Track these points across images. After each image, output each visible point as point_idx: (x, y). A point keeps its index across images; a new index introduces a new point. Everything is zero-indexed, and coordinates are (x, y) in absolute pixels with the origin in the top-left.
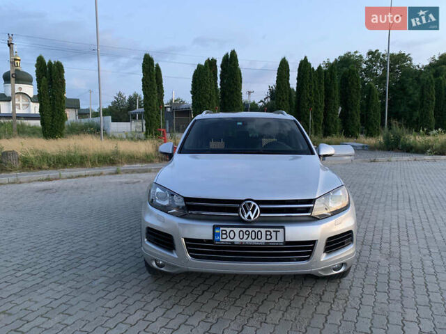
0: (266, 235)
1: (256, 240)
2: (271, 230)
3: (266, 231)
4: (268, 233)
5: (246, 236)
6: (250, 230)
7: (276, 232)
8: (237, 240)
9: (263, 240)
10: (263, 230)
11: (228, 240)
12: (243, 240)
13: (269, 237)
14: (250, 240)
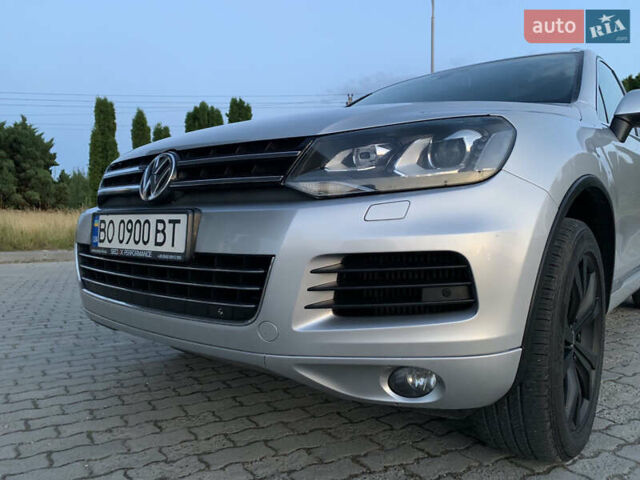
0: (158, 231)
1: (141, 246)
2: (166, 217)
3: (159, 221)
4: (161, 226)
5: (127, 234)
6: (134, 218)
7: (174, 222)
8: (115, 245)
9: (151, 247)
10: (153, 218)
11: (106, 244)
12: (123, 246)
13: (160, 238)
14: (132, 246)
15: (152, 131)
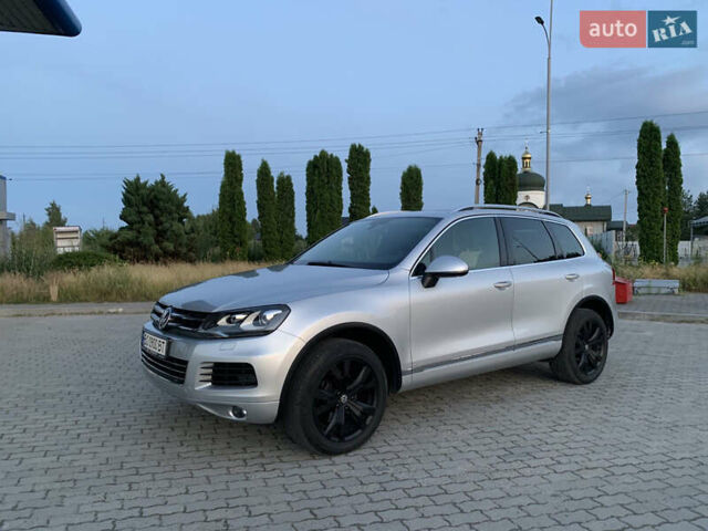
0: (159, 345)
1: (154, 350)
2: (162, 340)
3: (159, 342)
5: (151, 343)
6: (153, 337)
7: (164, 343)
9: (157, 351)
11: (146, 346)
12: (151, 348)
13: (159, 348)
15: (275, 179)
